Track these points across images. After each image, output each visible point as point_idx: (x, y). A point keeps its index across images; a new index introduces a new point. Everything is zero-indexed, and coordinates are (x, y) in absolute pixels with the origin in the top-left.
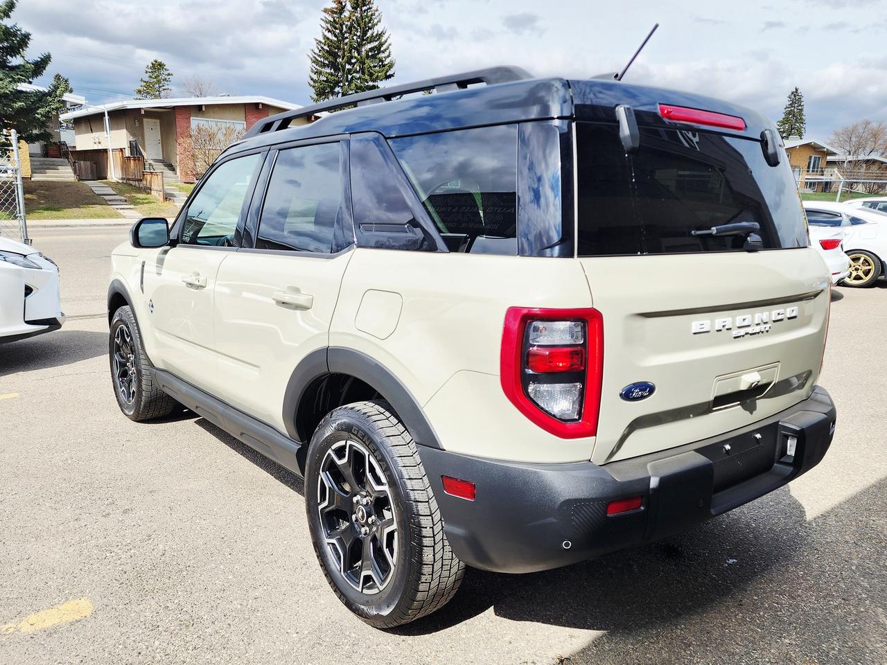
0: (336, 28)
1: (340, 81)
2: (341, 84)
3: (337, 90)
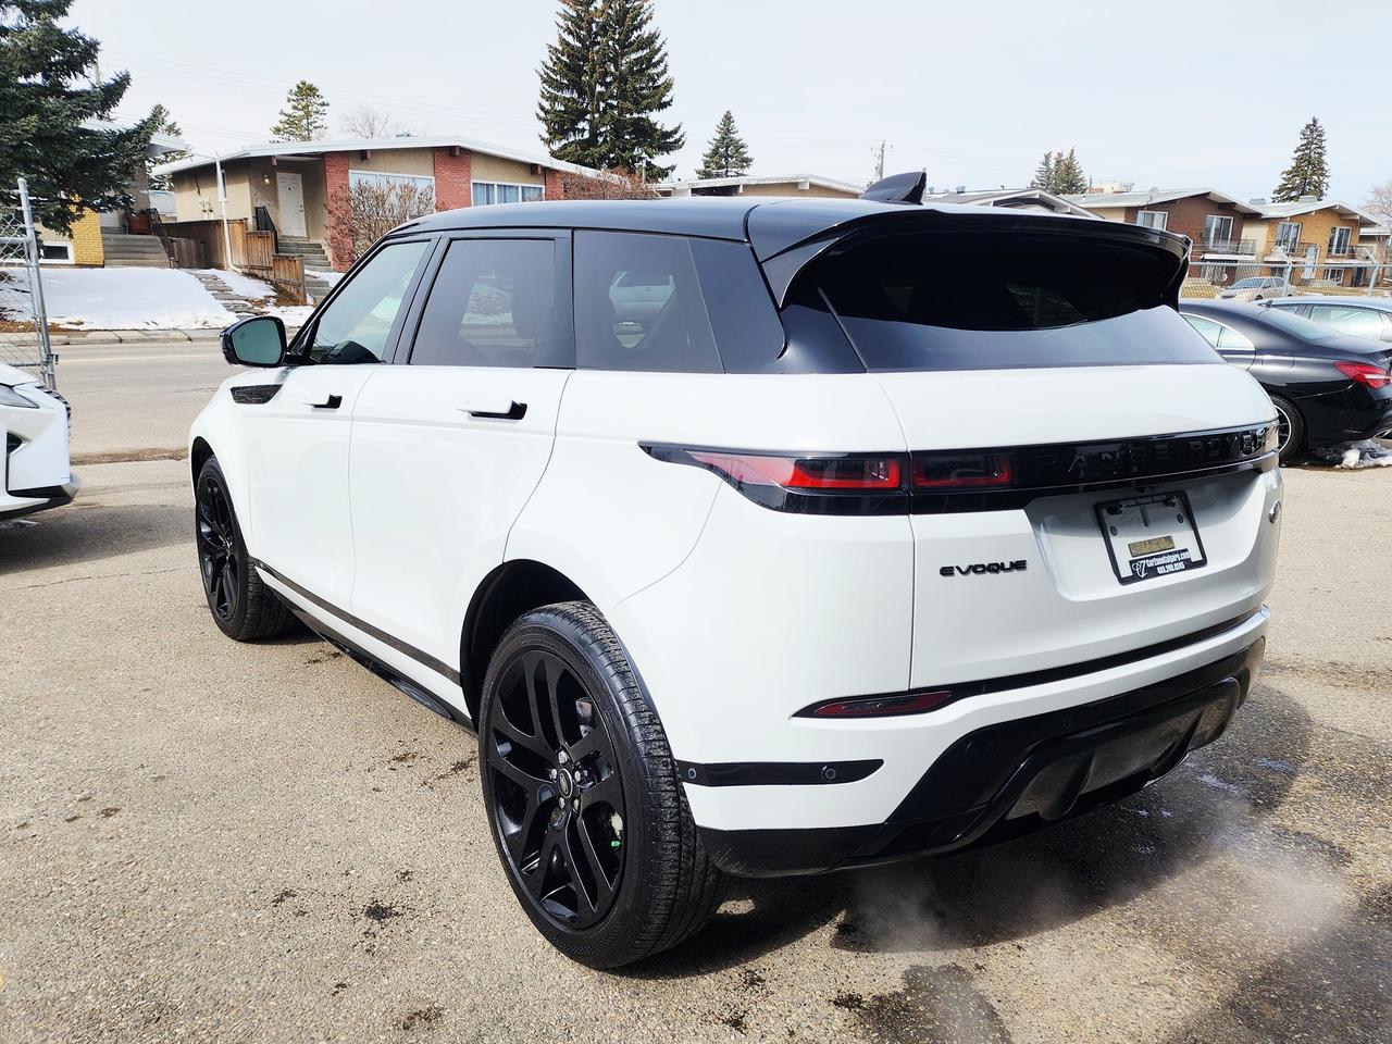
0: (581, 29)
1: (587, 112)
2: (588, 117)
3: (581, 125)
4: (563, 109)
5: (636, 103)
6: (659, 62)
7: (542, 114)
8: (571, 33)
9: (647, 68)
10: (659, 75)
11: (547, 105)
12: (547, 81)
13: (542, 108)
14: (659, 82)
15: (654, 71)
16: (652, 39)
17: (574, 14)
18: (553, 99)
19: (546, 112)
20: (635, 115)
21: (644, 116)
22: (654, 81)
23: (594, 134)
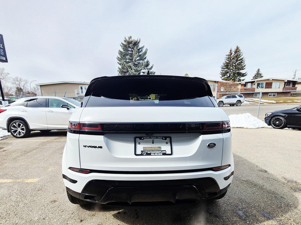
0: (229, 59)
1: (229, 72)
2: (229, 73)
3: (227, 74)
4: (225, 72)
5: (238, 69)
6: (243, 62)
7: (221, 73)
8: (227, 60)
9: (241, 63)
10: (243, 64)
11: (222, 72)
12: (222, 68)
13: (221, 72)
14: (243, 65)
15: (242, 64)
16: (242, 59)
17: (228, 57)
18: (223, 71)
19: (222, 73)
20: (238, 71)
21: (239, 71)
22: (242, 65)
23: (230, 75)
